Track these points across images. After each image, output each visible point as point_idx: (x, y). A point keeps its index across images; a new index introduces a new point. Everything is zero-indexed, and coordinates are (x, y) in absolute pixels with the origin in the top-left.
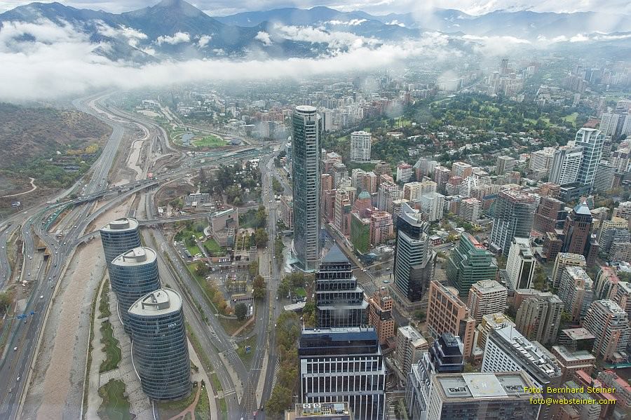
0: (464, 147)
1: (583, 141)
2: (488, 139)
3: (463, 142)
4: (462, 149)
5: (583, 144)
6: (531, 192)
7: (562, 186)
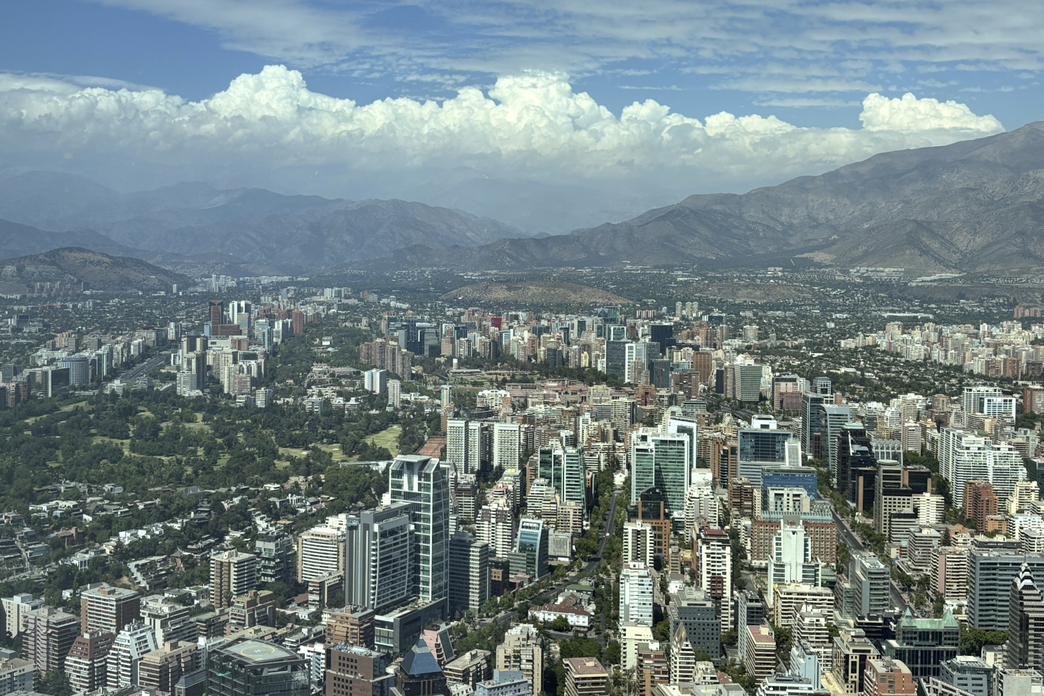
0: (113, 542)
1: (406, 488)
2: (181, 511)
3: (109, 526)
4: (108, 548)
5: (408, 496)
6: (306, 641)
7: (377, 612)
